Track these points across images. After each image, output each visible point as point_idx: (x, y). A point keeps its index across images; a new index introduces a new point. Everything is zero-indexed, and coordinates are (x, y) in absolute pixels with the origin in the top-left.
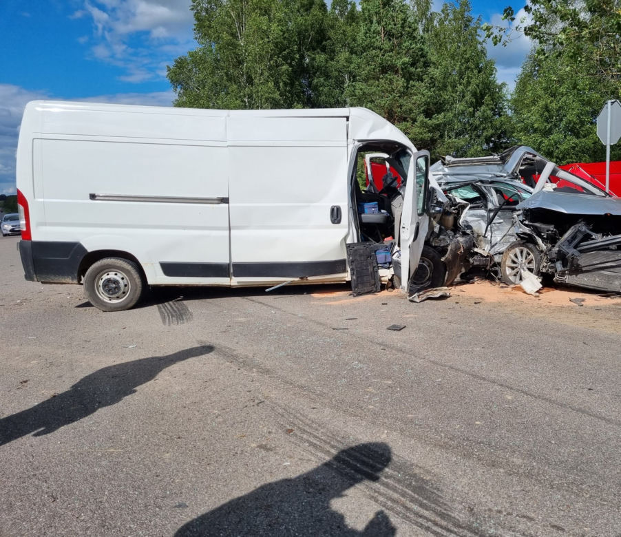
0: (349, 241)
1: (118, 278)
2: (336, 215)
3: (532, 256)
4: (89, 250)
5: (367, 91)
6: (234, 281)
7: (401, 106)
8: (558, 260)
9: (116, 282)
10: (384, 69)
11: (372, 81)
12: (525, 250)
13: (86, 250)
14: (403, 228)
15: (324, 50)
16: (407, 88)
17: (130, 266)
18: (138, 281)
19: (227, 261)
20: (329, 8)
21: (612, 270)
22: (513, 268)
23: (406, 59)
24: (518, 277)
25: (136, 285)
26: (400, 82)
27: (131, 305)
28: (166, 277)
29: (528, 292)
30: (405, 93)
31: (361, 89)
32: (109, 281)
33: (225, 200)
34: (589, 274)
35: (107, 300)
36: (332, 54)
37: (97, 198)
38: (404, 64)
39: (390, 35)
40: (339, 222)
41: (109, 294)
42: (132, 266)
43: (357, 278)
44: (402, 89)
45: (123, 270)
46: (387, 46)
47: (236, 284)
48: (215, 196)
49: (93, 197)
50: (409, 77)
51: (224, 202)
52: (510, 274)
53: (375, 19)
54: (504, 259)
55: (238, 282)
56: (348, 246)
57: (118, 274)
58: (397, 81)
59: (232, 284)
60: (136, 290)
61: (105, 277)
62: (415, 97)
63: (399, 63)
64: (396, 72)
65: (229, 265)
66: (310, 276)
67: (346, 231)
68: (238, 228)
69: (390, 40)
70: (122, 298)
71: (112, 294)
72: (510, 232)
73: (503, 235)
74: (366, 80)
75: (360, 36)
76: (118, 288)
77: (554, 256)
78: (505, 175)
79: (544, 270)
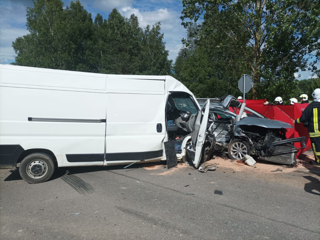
0: (165, 141)
1: (41, 164)
2: (159, 128)
3: (245, 146)
4: (25, 149)
5: (112, 59)
6: (106, 163)
7: (128, 67)
8: (262, 150)
9: (39, 166)
10: (120, 50)
11: (115, 55)
12: (241, 144)
13: (23, 149)
14: (200, 136)
15: (91, 39)
16: (131, 59)
17: (48, 157)
18: (52, 165)
19: (103, 152)
20: (94, 21)
21: (286, 155)
22: (234, 152)
23: (131, 47)
24: (237, 156)
25: (51, 167)
26: (128, 56)
27: (47, 179)
28: (68, 162)
29: (250, 165)
30: (130, 61)
31: (110, 58)
32: (35, 166)
33: (104, 121)
34: (277, 157)
35: (33, 177)
36: (95, 42)
37: (32, 120)
38: (130, 48)
39: (123, 35)
40: (161, 131)
41: (35, 174)
42: (49, 157)
43: (169, 159)
44: (129, 60)
45: (43, 159)
46: (122, 40)
47: (106, 164)
48: (99, 119)
49: (30, 119)
50: (132, 54)
51: (103, 122)
52: (233, 155)
53: (116, 28)
54: (229, 147)
55: (107, 164)
56: (165, 143)
57: (41, 162)
58: (127, 55)
59: (104, 165)
60: (51, 171)
61: (33, 164)
62: (135, 63)
63: (128, 48)
64: (126, 52)
65: (104, 154)
66: (146, 159)
67: (164, 136)
68: (109, 135)
69: (123, 37)
70: (42, 175)
71: (37, 174)
72: (222, 133)
73: (218, 134)
74: (112, 54)
75: (109, 35)
76: (41, 170)
77: (260, 148)
78: (222, 107)
79: (253, 154)
